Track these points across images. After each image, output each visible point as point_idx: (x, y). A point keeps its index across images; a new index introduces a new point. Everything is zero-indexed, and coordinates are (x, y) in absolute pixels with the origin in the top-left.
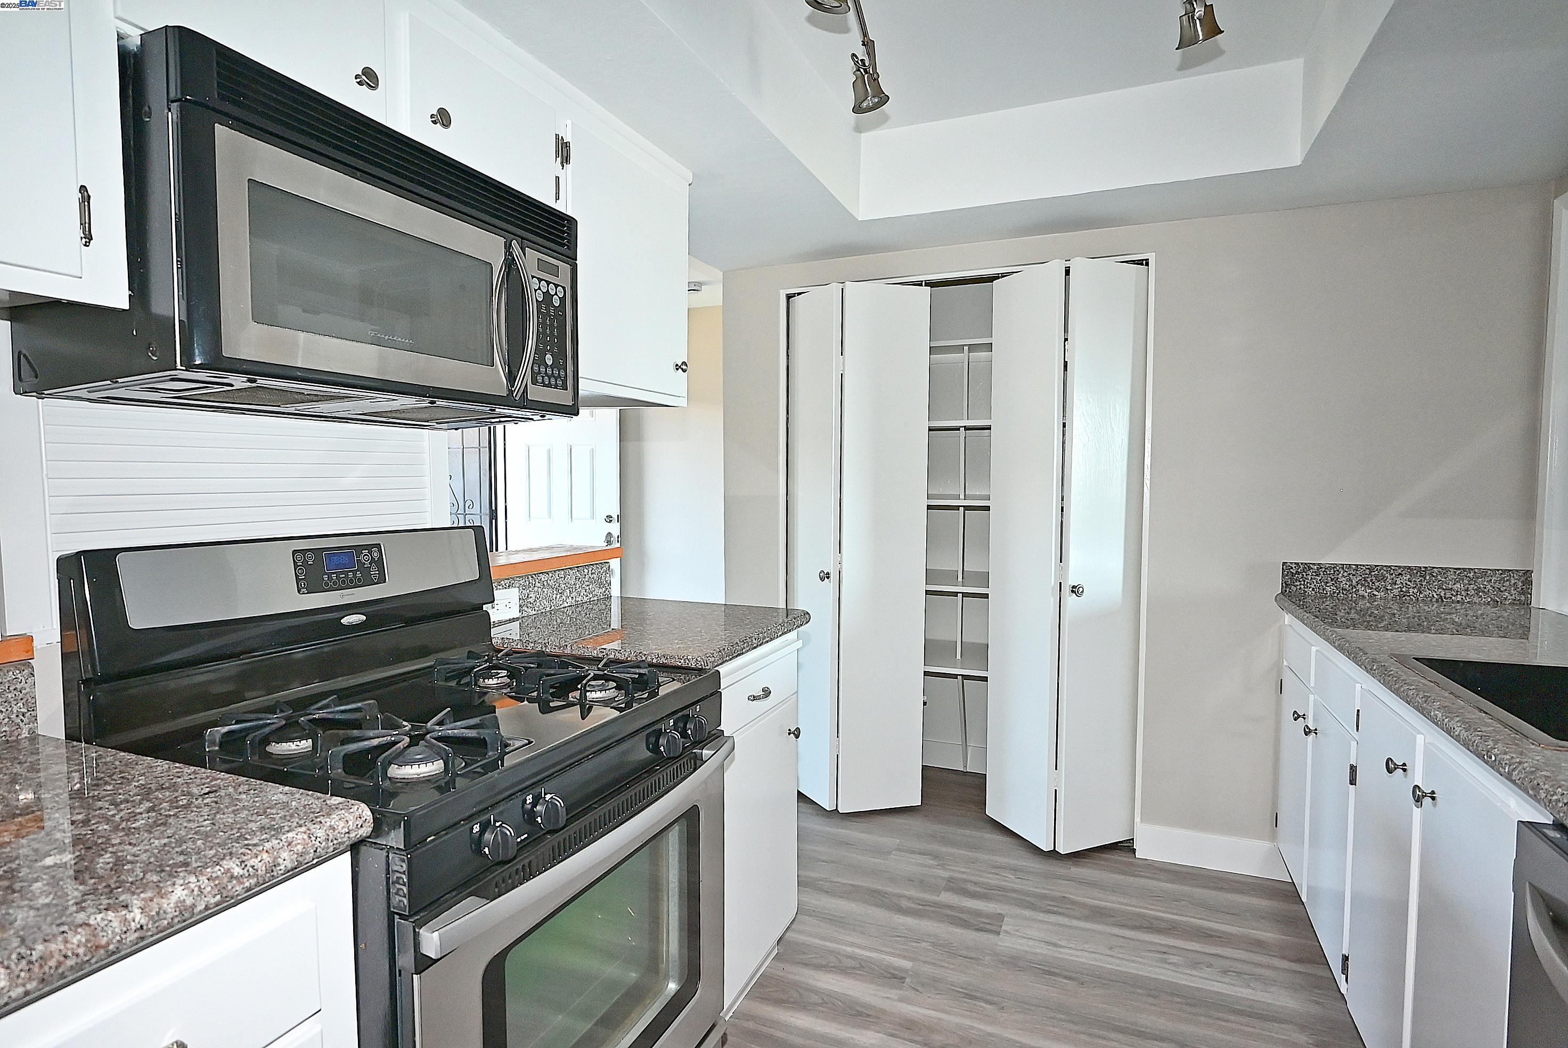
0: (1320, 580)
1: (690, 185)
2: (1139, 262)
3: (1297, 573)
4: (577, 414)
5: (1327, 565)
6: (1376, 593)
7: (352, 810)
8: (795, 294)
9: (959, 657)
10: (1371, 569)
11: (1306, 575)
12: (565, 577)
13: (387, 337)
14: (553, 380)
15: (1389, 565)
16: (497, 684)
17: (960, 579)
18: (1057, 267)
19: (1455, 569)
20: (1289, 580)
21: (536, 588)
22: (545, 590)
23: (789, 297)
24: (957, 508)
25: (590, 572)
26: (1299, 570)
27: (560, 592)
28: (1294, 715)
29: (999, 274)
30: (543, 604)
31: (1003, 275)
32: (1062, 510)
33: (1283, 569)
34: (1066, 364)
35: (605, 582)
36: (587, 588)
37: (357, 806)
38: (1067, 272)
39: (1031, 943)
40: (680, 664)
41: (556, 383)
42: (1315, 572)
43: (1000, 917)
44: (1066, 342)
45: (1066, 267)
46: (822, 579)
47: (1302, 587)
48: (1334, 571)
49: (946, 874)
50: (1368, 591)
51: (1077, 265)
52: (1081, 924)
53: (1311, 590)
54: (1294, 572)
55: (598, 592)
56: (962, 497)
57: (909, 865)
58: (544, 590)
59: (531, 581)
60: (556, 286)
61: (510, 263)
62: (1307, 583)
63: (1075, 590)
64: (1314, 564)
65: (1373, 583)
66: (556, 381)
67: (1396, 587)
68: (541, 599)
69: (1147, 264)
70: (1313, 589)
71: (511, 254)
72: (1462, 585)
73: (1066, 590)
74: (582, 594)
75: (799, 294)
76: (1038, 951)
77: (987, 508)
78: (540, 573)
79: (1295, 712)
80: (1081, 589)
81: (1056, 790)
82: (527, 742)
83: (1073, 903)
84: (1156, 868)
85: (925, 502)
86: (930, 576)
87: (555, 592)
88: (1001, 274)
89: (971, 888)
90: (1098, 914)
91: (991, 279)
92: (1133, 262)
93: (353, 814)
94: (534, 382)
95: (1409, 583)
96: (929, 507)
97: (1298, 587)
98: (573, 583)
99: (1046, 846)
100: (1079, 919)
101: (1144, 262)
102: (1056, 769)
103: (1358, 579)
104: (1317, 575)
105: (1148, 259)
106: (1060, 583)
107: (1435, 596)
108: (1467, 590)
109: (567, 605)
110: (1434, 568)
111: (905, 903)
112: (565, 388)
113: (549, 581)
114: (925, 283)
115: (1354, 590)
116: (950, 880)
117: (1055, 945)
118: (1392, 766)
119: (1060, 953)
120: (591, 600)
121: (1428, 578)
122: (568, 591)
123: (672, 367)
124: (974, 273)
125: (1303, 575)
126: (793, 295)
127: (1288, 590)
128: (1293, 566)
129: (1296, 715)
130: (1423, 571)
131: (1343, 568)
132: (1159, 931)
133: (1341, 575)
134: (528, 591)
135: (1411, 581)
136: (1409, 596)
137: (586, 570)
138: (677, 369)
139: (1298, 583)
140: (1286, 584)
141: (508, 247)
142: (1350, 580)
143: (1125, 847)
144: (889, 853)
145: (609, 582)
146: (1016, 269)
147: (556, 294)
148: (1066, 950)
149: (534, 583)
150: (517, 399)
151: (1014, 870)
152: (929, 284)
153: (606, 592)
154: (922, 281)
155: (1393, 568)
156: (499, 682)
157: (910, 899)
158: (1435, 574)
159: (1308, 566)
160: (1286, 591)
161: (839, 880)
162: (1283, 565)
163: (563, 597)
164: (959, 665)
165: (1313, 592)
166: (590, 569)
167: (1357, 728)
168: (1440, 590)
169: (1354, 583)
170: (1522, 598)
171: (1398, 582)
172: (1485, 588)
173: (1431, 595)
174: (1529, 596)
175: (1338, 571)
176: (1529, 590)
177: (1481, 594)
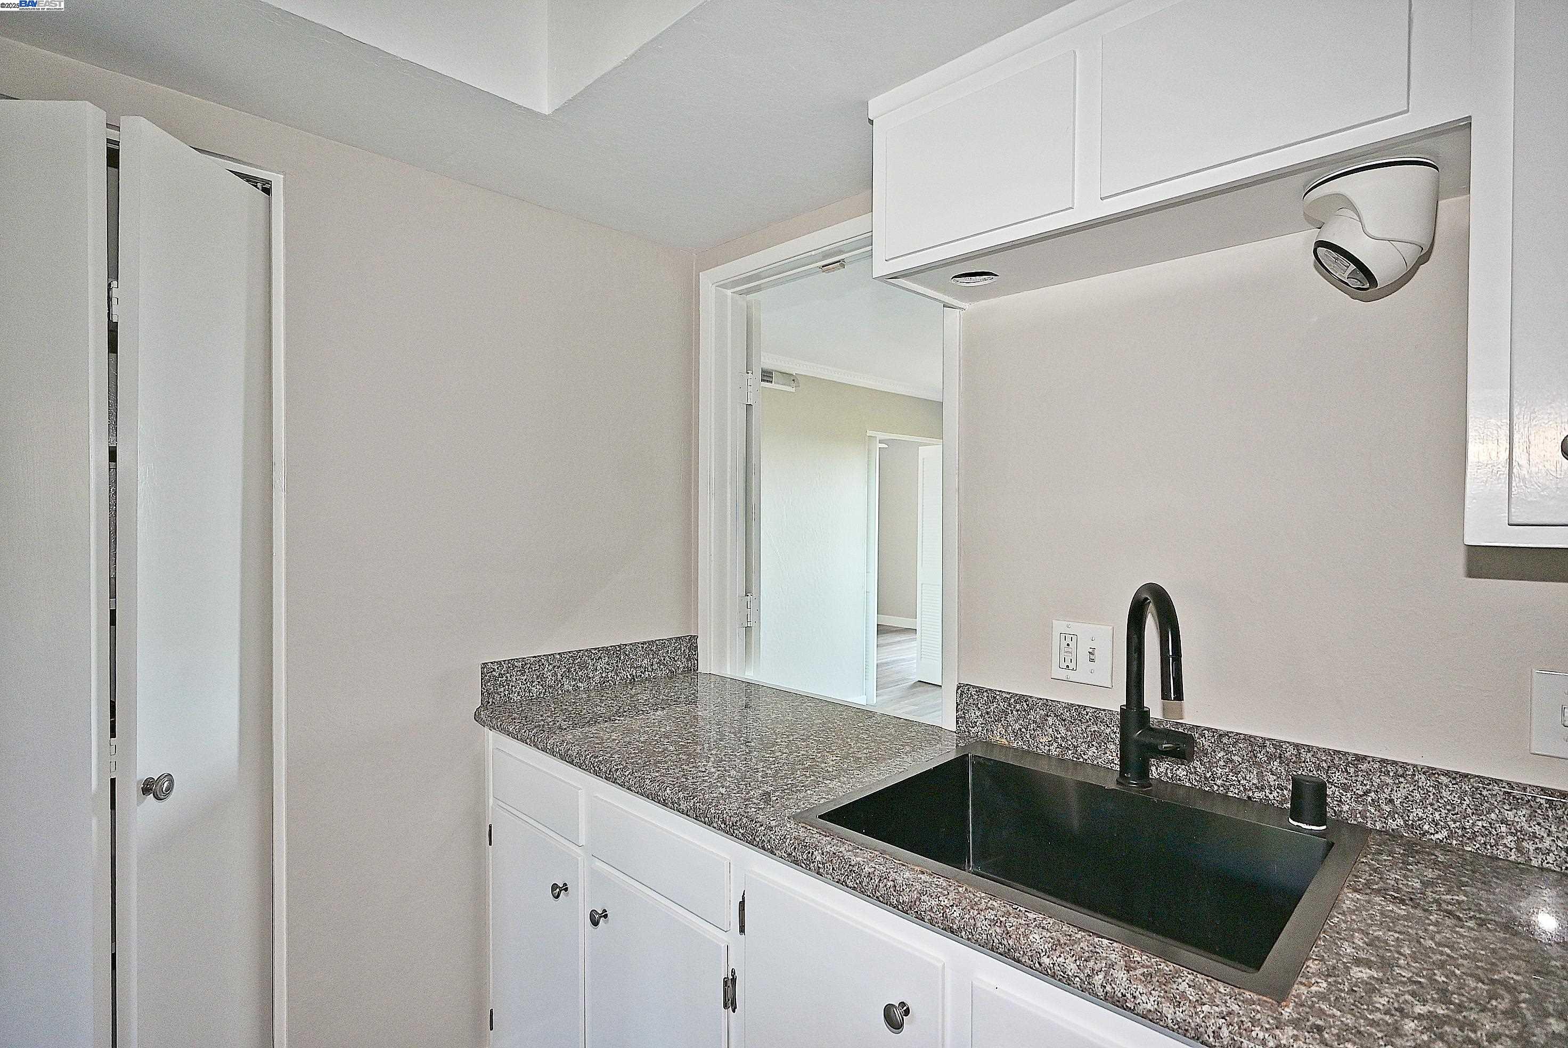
0: (526, 680)
3: (501, 675)
5: (532, 659)
6: (579, 684)
10: (574, 655)
11: (511, 676)
15: (588, 649)
19: (641, 643)
20: (491, 687)
26: (502, 672)
32: (113, 622)
33: (482, 673)
42: (520, 671)
47: (506, 692)
48: (539, 666)
50: (572, 683)
53: (516, 694)
54: (497, 674)
62: (512, 686)
63: (146, 788)
64: (518, 660)
65: (576, 672)
67: (598, 672)
70: (519, 694)
72: (648, 660)
95: (607, 666)
97: (502, 694)
103: (563, 671)
104: (522, 674)
106: (113, 781)
107: (629, 676)
108: (652, 665)
110: (626, 645)
115: (558, 685)
121: (622, 657)
125: (507, 677)
127: (490, 700)
128: (495, 666)
130: (618, 651)
131: (548, 661)
133: (546, 669)
135: (609, 664)
136: (607, 682)
139: (502, 689)
140: (489, 693)
142: (555, 674)
155: (592, 651)
158: (627, 653)
159: (511, 664)
160: (486, 702)
162: (482, 668)
165: (519, 697)
167: (742, 930)
168: (632, 669)
169: (559, 677)
170: (690, 665)
171: (598, 668)
172: (664, 659)
173: (625, 677)
174: (696, 662)
175: (543, 664)
176: (696, 657)
177: (662, 667)
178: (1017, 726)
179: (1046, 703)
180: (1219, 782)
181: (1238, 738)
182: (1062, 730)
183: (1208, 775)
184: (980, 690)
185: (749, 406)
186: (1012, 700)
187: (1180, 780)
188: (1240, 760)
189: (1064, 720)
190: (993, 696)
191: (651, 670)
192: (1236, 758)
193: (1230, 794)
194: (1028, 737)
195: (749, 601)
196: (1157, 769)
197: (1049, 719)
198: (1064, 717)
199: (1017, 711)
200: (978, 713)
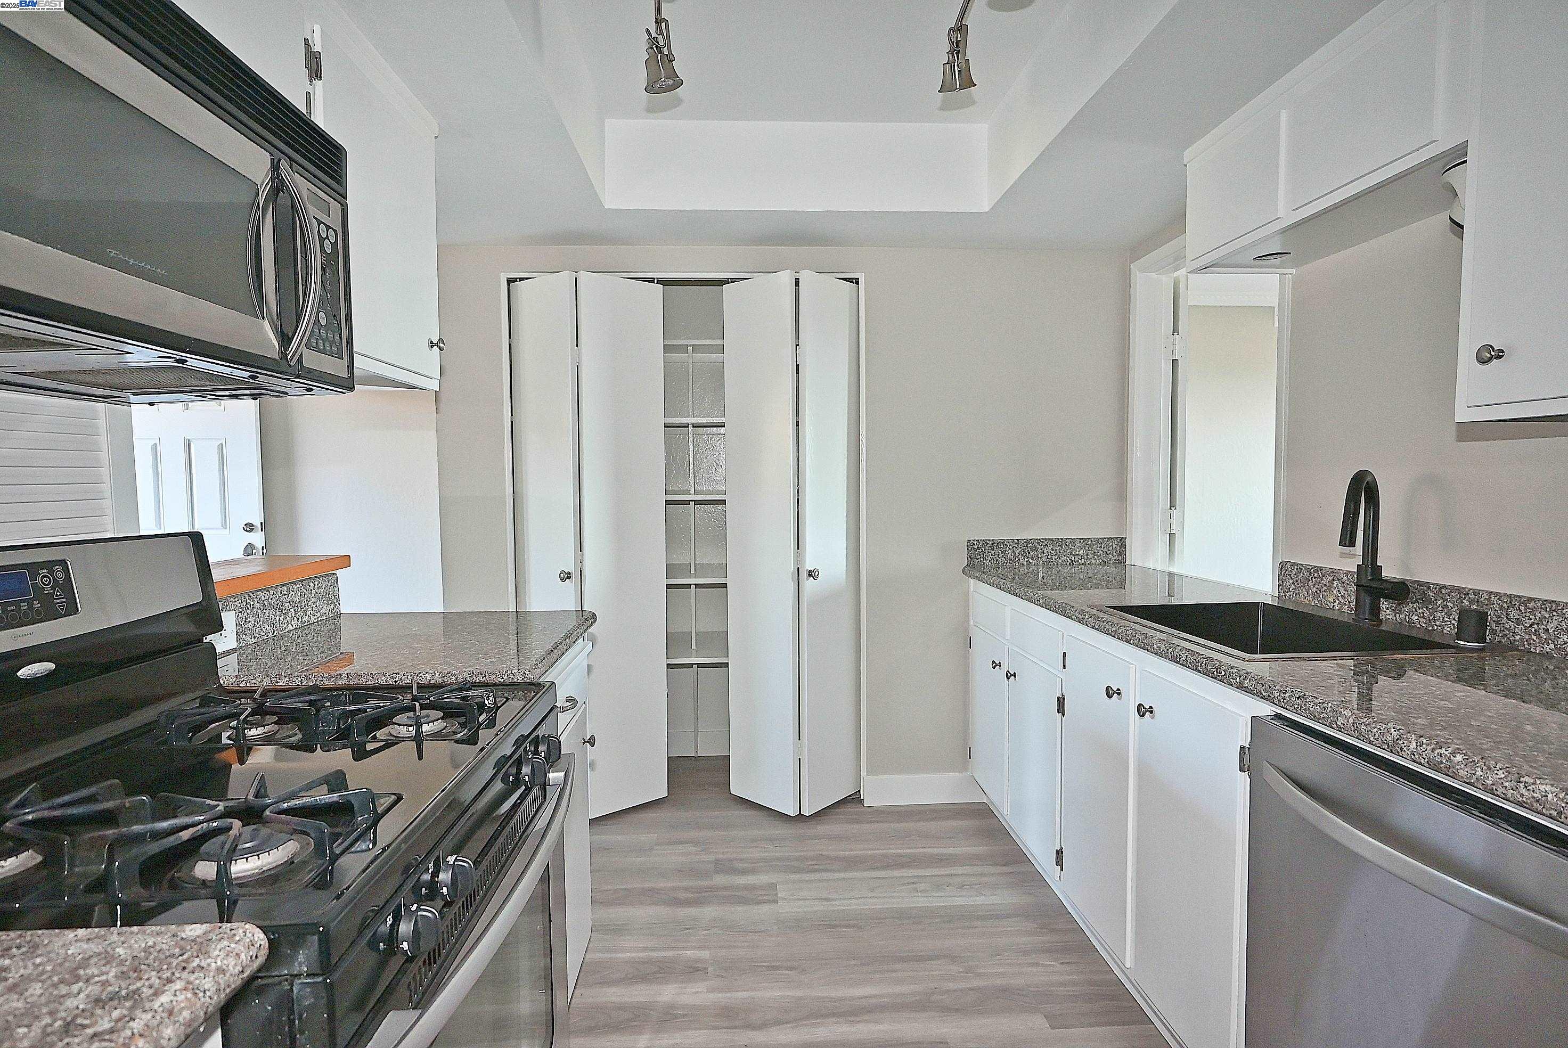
0: (994, 553)
1: (436, 137)
2: (850, 280)
3: (978, 548)
4: (352, 389)
5: (998, 541)
6: (1031, 561)
7: (237, 938)
8: (517, 278)
9: (694, 647)
10: (1028, 542)
11: (985, 549)
12: (288, 594)
13: (132, 261)
14: (327, 345)
15: (1038, 538)
16: (264, 733)
17: (693, 571)
18: (786, 278)
19: (1079, 539)
20: (973, 555)
21: (255, 610)
22: (267, 611)
23: (510, 281)
24: (688, 502)
25: (316, 586)
26: (979, 546)
27: (284, 612)
28: (992, 665)
29: (728, 279)
30: (264, 629)
31: (733, 281)
32: (798, 502)
33: (967, 546)
34: (797, 366)
35: (333, 598)
36: (314, 606)
37: (241, 931)
38: (797, 283)
39: (807, 903)
40: (502, 680)
41: (331, 349)
42: (990, 547)
43: (773, 886)
44: (798, 347)
45: (796, 279)
46: (563, 580)
47: (982, 559)
48: (1003, 545)
49: (712, 858)
50: (1026, 560)
51: (806, 276)
52: (842, 875)
53: (988, 561)
54: (976, 548)
55: (326, 609)
56: (692, 491)
57: (675, 856)
58: (264, 611)
59: (248, 601)
60: (328, 227)
61: (278, 187)
62: (985, 556)
63: (811, 574)
64: (989, 541)
65: (1029, 553)
66: (331, 346)
67: (1044, 555)
68: (261, 623)
69: (857, 283)
70: (990, 561)
71: (279, 175)
72: (1084, 551)
73: (804, 574)
74: (309, 613)
75: (521, 279)
76: (815, 909)
77: (723, 502)
78: (258, 591)
79: (993, 662)
80: (817, 573)
81: (800, 759)
82: (393, 797)
83: (828, 858)
84: (883, 812)
85: (664, 498)
86: (670, 570)
87: (278, 613)
88: (731, 279)
89: (740, 865)
90: (852, 863)
91: (721, 283)
92: (845, 279)
93: (242, 943)
94: (308, 346)
95: (1052, 552)
96: (668, 502)
97: (979, 560)
98: (298, 600)
99: (792, 812)
100: (839, 871)
101: (854, 281)
102: (799, 739)
103: (1019, 550)
104: (992, 549)
105: (858, 279)
106: (798, 568)
107: (1068, 560)
108: (1088, 555)
109: (292, 628)
110: (1067, 539)
111: (683, 895)
112: (341, 357)
113: (270, 600)
114: (657, 281)
115: (1017, 559)
116: (717, 861)
117: (827, 900)
118: (1111, 692)
119: (833, 905)
120: (319, 619)
121: (1063, 547)
122: (292, 610)
123: (427, 344)
124: (702, 275)
125: (982, 550)
126: (515, 280)
127: (972, 562)
128: (975, 543)
129: (994, 664)
130: (1061, 542)
131: (1009, 542)
132: (902, 866)
133: (1008, 548)
134: (246, 614)
135: (1053, 550)
136: (1052, 562)
137: (312, 585)
138: (432, 347)
139: (979, 557)
140: (971, 558)
141: (275, 167)
142: (1014, 552)
143: (855, 799)
144: (651, 849)
145: (337, 597)
146: (748, 276)
147: (327, 237)
148: (837, 903)
149: (252, 603)
150: (292, 364)
151: (771, 840)
152: (664, 282)
153: (335, 609)
154: (654, 279)
155: (1042, 540)
156: (265, 730)
157: (686, 889)
158: (1068, 544)
159: (985, 542)
160: (971, 563)
161: (610, 887)
162: (968, 543)
163: (288, 618)
164: (694, 653)
165: (990, 563)
166: (316, 583)
167: (1064, 667)
168: (1071, 556)
169: (1017, 554)
170: (1120, 559)
171: (1045, 551)
172: (1098, 552)
173: (1066, 560)
174: (1125, 556)
175: (1006, 545)
176: (1124, 553)
177: (1096, 557)
178: (1314, 590)
179: (1333, 571)
180: (1438, 623)
181: (1452, 589)
182: (1342, 590)
183: (1431, 618)
184: (1293, 565)
185: (1175, 362)
186: (1312, 570)
187: (1413, 623)
188: (1452, 605)
189: (1344, 583)
190: (1300, 568)
191: (1086, 558)
192: (1449, 604)
193: (1445, 631)
194: (1321, 597)
195: (1172, 512)
196: (1399, 615)
197: (1334, 582)
198: (1343, 580)
199: (1315, 578)
200: (1291, 581)
